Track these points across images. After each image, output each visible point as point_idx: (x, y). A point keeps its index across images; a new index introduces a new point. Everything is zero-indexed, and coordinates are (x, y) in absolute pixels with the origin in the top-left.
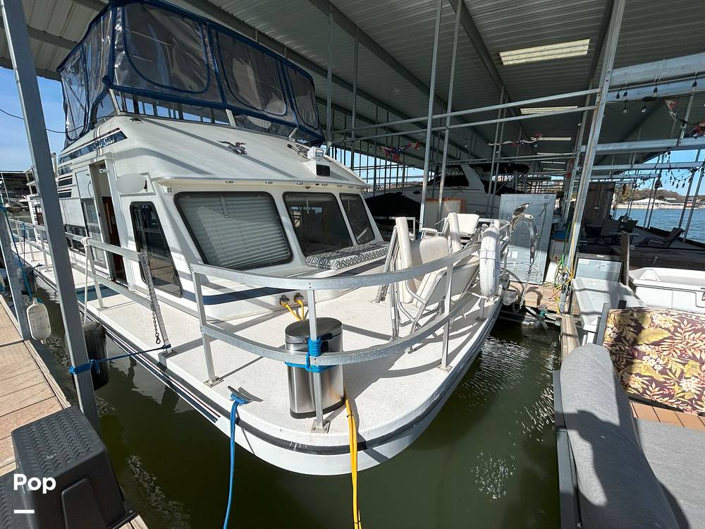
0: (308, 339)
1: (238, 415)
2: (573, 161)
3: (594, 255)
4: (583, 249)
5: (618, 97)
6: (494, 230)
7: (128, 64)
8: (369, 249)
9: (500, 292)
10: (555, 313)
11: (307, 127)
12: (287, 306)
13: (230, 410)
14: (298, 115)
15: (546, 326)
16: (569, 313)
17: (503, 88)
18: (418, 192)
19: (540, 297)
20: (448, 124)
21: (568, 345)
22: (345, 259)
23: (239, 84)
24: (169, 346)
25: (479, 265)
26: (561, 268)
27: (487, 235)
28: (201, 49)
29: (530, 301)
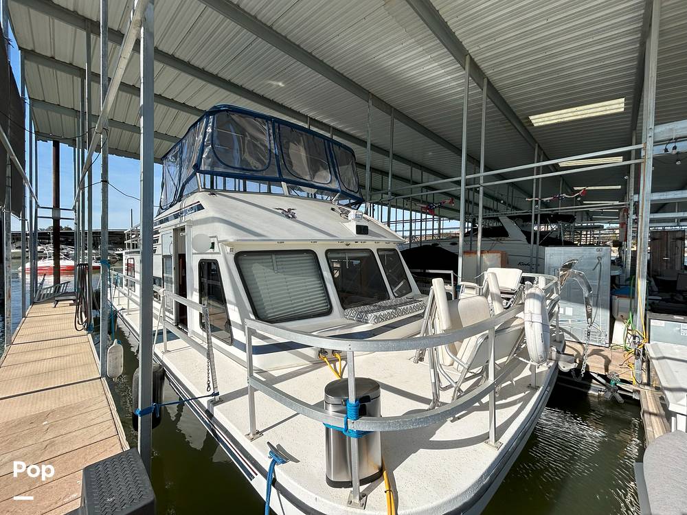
0: (346, 401)
1: (275, 475)
2: (627, 210)
3: (670, 316)
4: (654, 308)
5: (666, 150)
6: (537, 292)
7: (213, 154)
8: (406, 303)
9: (554, 355)
10: (630, 383)
11: (348, 191)
12: (325, 359)
13: (267, 468)
14: (341, 182)
15: (620, 399)
16: (648, 384)
17: (537, 145)
18: (455, 244)
19: (608, 362)
20: (481, 182)
21: (654, 427)
22: (382, 313)
23: (293, 162)
24: (218, 394)
25: (524, 328)
26: (630, 328)
27: (530, 298)
28: (266, 138)
29: (595, 366)
